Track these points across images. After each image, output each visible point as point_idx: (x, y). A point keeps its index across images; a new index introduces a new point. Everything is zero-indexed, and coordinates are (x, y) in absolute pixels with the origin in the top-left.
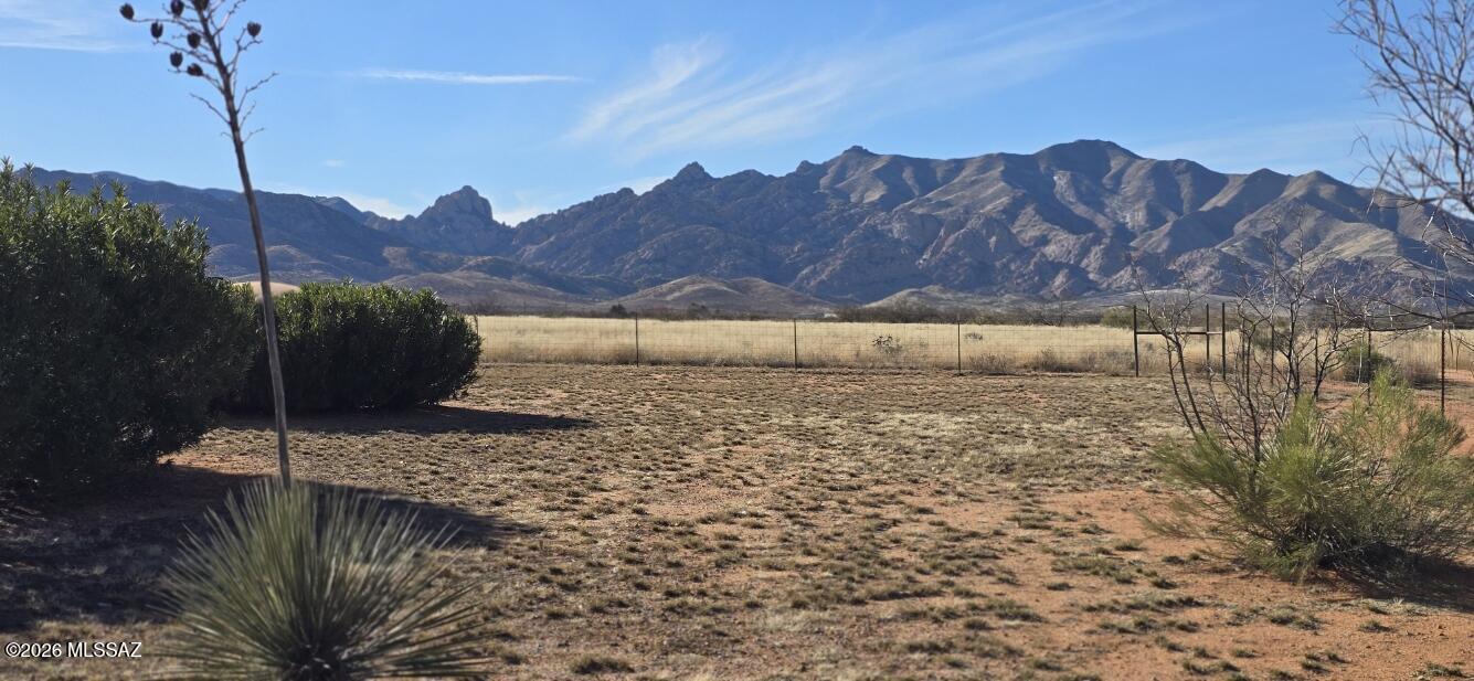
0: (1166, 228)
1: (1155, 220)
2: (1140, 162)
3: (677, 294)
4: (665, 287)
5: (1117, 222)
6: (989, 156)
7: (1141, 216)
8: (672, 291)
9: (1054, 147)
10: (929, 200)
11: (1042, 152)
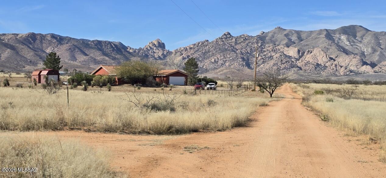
0: (378, 53)
1: (374, 51)
2: (370, 32)
3: (221, 73)
4: (218, 70)
5: (362, 51)
6: (321, 30)
7: (370, 50)
8: (220, 72)
9: (342, 27)
10: (301, 44)
11: (338, 29)
